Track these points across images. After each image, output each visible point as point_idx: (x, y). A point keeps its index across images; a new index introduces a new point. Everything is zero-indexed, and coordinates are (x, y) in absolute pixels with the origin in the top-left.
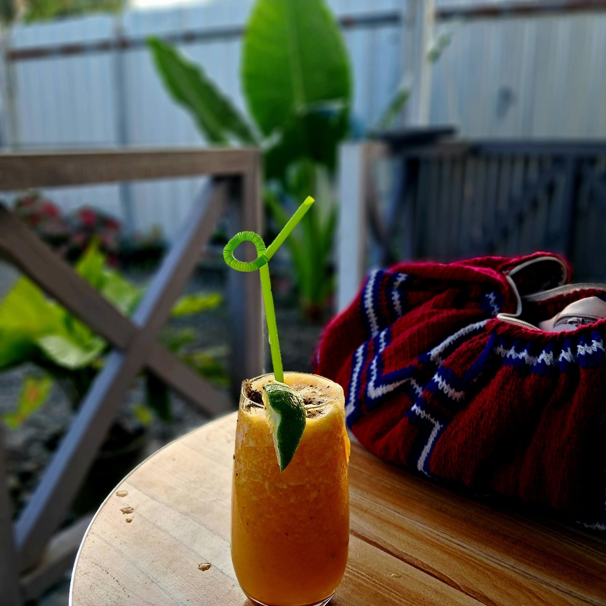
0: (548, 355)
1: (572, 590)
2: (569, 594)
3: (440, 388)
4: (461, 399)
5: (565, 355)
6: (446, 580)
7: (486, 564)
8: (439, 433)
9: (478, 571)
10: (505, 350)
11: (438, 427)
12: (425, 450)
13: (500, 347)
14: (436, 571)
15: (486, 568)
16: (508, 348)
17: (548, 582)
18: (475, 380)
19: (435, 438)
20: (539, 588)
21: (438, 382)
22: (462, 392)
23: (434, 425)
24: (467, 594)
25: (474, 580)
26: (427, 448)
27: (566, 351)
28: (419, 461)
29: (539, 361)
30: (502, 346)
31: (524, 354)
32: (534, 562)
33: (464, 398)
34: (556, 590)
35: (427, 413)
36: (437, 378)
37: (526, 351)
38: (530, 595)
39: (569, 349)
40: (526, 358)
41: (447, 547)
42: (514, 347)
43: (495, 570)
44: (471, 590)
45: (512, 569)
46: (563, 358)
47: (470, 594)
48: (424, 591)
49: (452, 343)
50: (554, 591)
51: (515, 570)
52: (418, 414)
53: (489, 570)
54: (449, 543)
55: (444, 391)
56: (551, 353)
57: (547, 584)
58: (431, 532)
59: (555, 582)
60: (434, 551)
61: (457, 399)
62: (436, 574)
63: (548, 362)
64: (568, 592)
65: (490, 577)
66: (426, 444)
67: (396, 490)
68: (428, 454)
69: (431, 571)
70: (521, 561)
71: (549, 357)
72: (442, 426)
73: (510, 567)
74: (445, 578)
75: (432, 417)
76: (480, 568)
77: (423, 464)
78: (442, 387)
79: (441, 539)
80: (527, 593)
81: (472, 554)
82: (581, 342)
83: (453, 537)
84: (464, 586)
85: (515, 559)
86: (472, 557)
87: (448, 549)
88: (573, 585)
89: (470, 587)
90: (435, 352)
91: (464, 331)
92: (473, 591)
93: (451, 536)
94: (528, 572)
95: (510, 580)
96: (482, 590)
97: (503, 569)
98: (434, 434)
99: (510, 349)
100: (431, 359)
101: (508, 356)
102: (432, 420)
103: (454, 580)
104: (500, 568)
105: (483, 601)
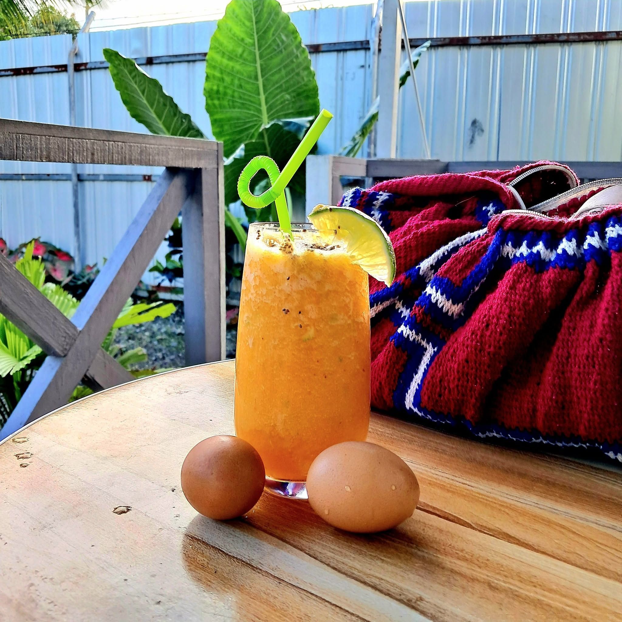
0: (570, 243)
1: (616, 525)
2: (613, 528)
3: (434, 301)
4: (459, 314)
5: (593, 240)
6: (452, 518)
7: (501, 501)
8: (432, 358)
9: (492, 508)
10: (514, 249)
11: (430, 350)
12: (414, 380)
13: (507, 245)
14: (438, 510)
15: (502, 506)
16: (517, 245)
17: (583, 517)
18: (477, 289)
19: (427, 365)
20: (572, 523)
21: (430, 295)
22: (460, 305)
23: (426, 349)
24: (480, 531)
25: (489, 518)
26: (418, 378)
27: (593, 235)
28: (407, 396)
29: (560, 251)
30: (510, 244)
31: (540, 247)
32: (561, 498)
33: (463, 314)
34: (595, 525)
35: (417, 334)
36: (429, 290)
37: (541, 243)
38: (563, 530)
39: (596, 233)
40: (541, 252)
41: (449, 486)
42: (526, 242)
43: (513, 506)
44: (486, 527)
45: (536, 505)
46: (590, 245)
47: (485, 531)
48: (424, 529)
49: (446, 253)
50: (594, 526)
51: (539, 506)
52: (406, 336)
53: (507, 507)
54: (452, 481)
55: (438, 304)
56: (574, 240)
57: (581, 519)
58: (427, 471)
59: (592, 517)
60: (432, 489)
61: (455, 314)
62: (438, 513)
63: (570, 252)
64: (611, 526)
65: (508, 514)
66: (416, 373)
67: (379, 433)
68: (418, 384)
69: (431, 510)
70: (545, 497)
71: (571, 246)
72: (436, 349)
73: (533, 504)
74: (450, 516)
75: (423, 339)
76: (495, 505)
77: (412, 399)
78: (435, 299)
79: (440, 478)
80: (557, 528)
81: (482, 492)
82: (611, 223)
83: (456, 477)
84: (477, 524)
85: (537, 495)
86: (482, 495)
87: (451, 487)
88: (616, 519)
89: (484, 524)
90: (425, 265)
91: (459, 240)
92: (489, 529)
93: (453, 476)
94: (556, 508)
95: (535, 516)
96: (501, 527)
97: (524, 505)
98: (426, 360)
99: (520, 245)
100: (421, 273)
101: (518, 255)
102: (424, 343)
103: (462, 518)
104: (519, 504)
105: (503, 538)
